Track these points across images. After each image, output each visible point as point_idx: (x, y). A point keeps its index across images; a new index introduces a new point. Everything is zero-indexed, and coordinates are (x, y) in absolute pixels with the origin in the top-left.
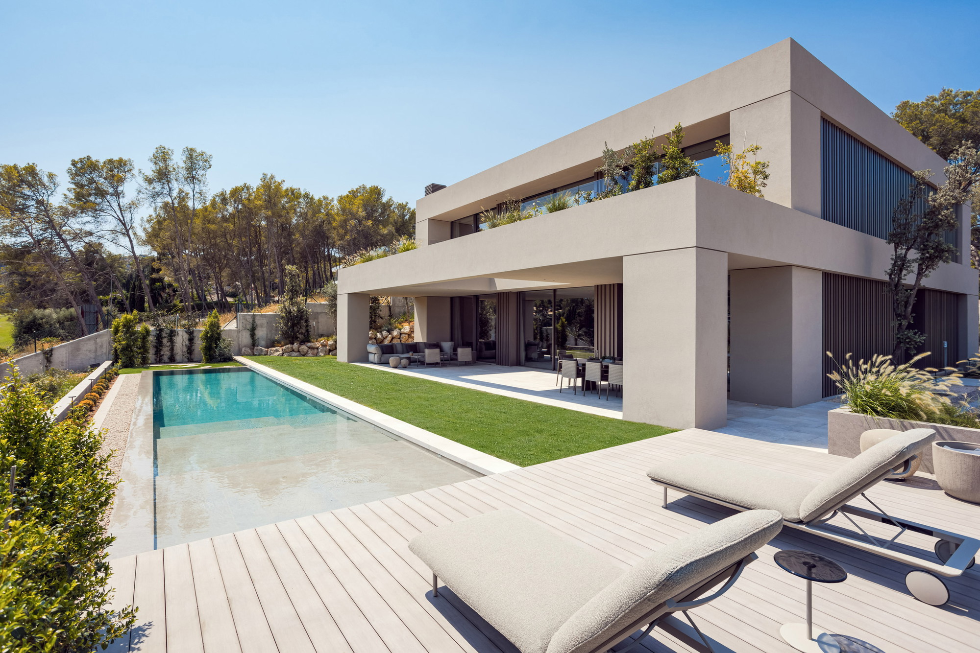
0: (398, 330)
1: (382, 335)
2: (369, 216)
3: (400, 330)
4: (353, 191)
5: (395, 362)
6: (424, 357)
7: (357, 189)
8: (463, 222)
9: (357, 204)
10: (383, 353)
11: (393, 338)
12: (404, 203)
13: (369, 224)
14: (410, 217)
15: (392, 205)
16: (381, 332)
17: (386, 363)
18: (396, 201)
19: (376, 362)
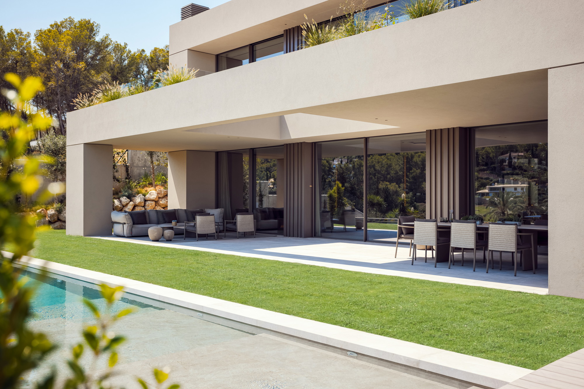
0: (142, 196)
1: (121, 202)
2: (79, 57)
3: (144, 195)
4: (56, 24)
5: (155, 234)
6: (195, 226)
7: (62, 23)
8: (231, 55)
9: (65, 40)
10: (134, 224)
11: (135, 206)
12: (123, 45)
13: (80, 67)
14: (130, 62)
15: (109, 44)
16: (119, 198)
17: (144, 236)
18: (114, 40)
19: (125, 234)
